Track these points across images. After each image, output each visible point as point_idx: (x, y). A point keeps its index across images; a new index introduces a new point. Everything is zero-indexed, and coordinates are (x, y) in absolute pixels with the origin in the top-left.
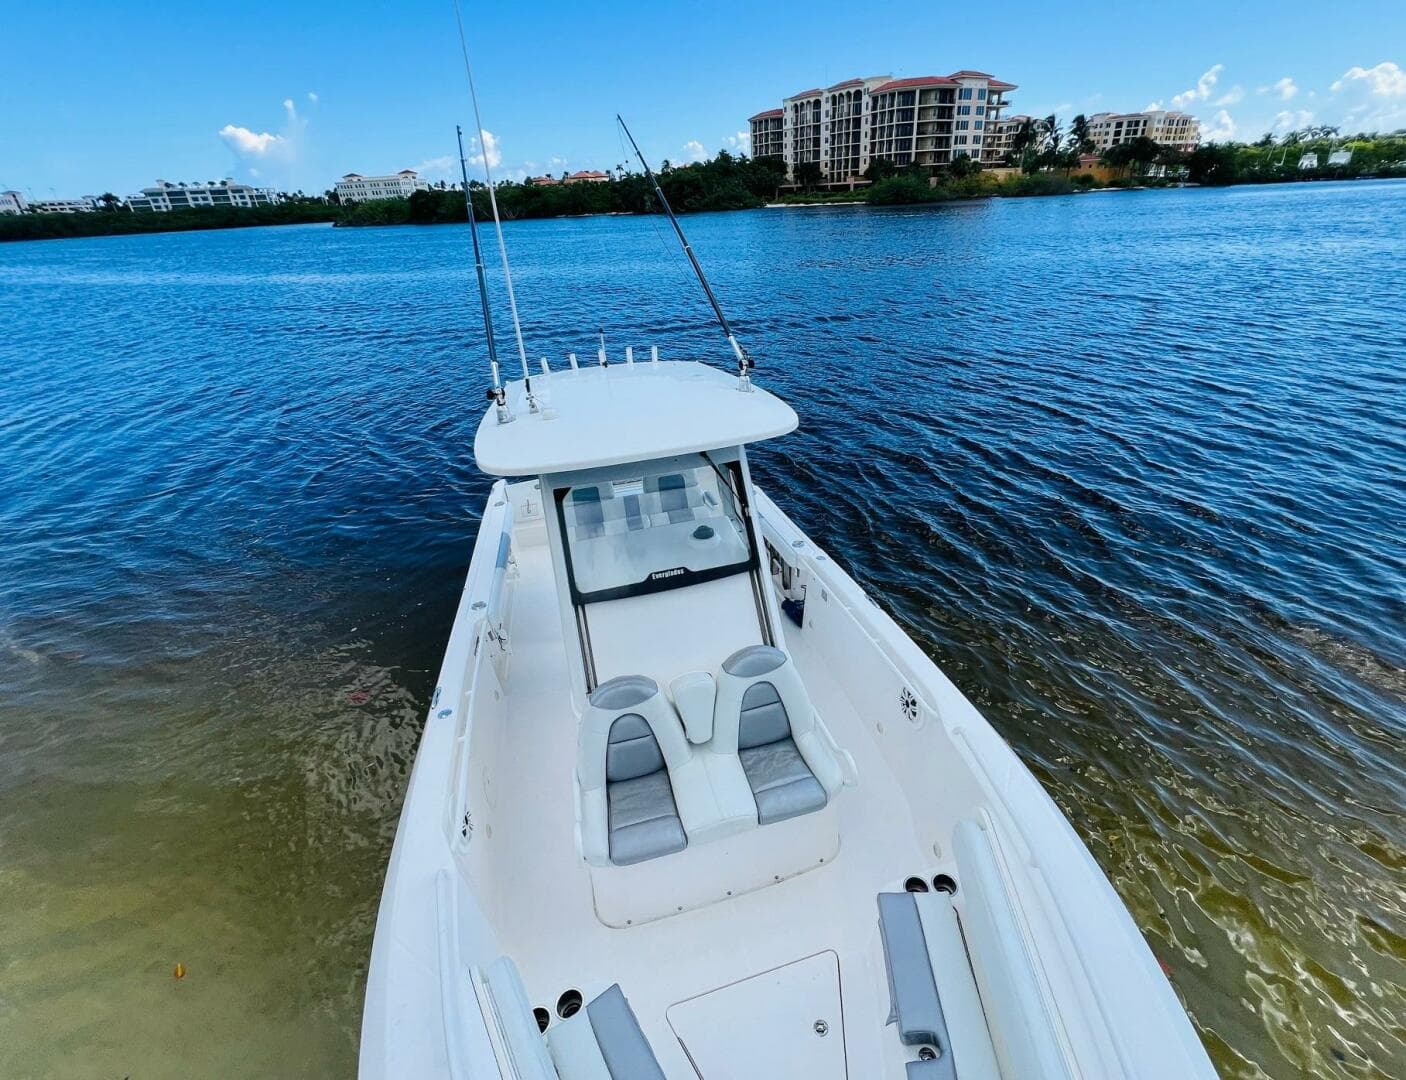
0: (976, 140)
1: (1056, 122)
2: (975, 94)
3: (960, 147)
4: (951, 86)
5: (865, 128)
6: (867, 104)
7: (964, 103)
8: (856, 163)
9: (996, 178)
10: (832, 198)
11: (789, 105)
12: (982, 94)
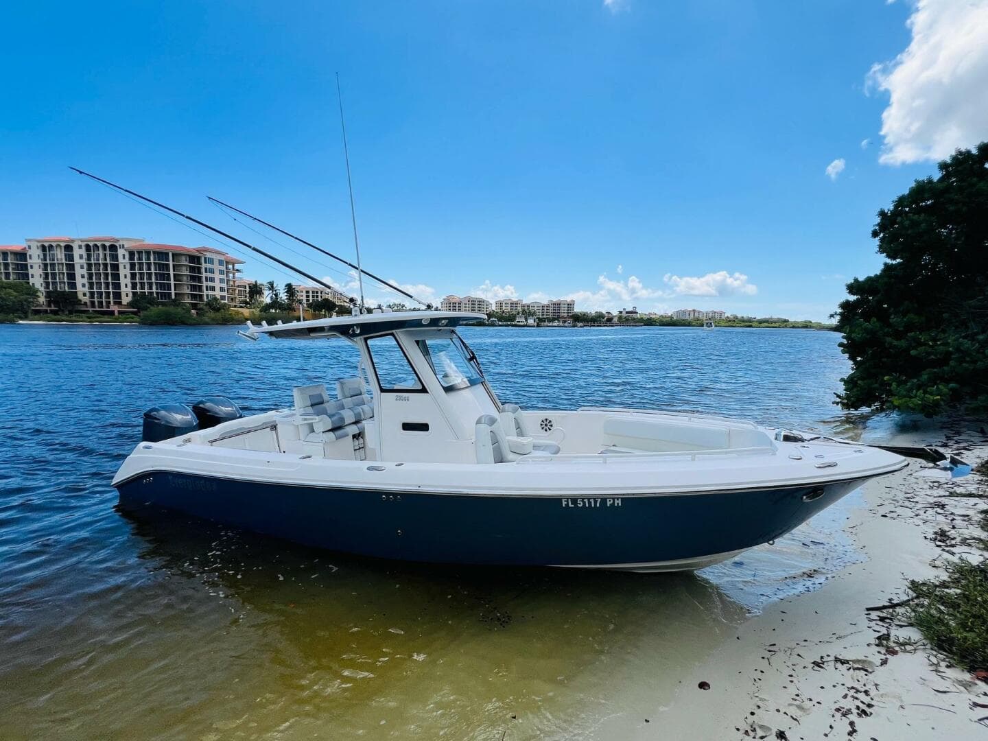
0: (222, 289)
1: (275, 285)
2: (216, 262)
3: (211, 293)
4: (199, 255)
5: (124, 271)
6: (124, 255)
7: (209, 266)
8: (118, 295)
9: (242, 313)
10: (98, 319)
11: (34, 245)
12: (221, 263)
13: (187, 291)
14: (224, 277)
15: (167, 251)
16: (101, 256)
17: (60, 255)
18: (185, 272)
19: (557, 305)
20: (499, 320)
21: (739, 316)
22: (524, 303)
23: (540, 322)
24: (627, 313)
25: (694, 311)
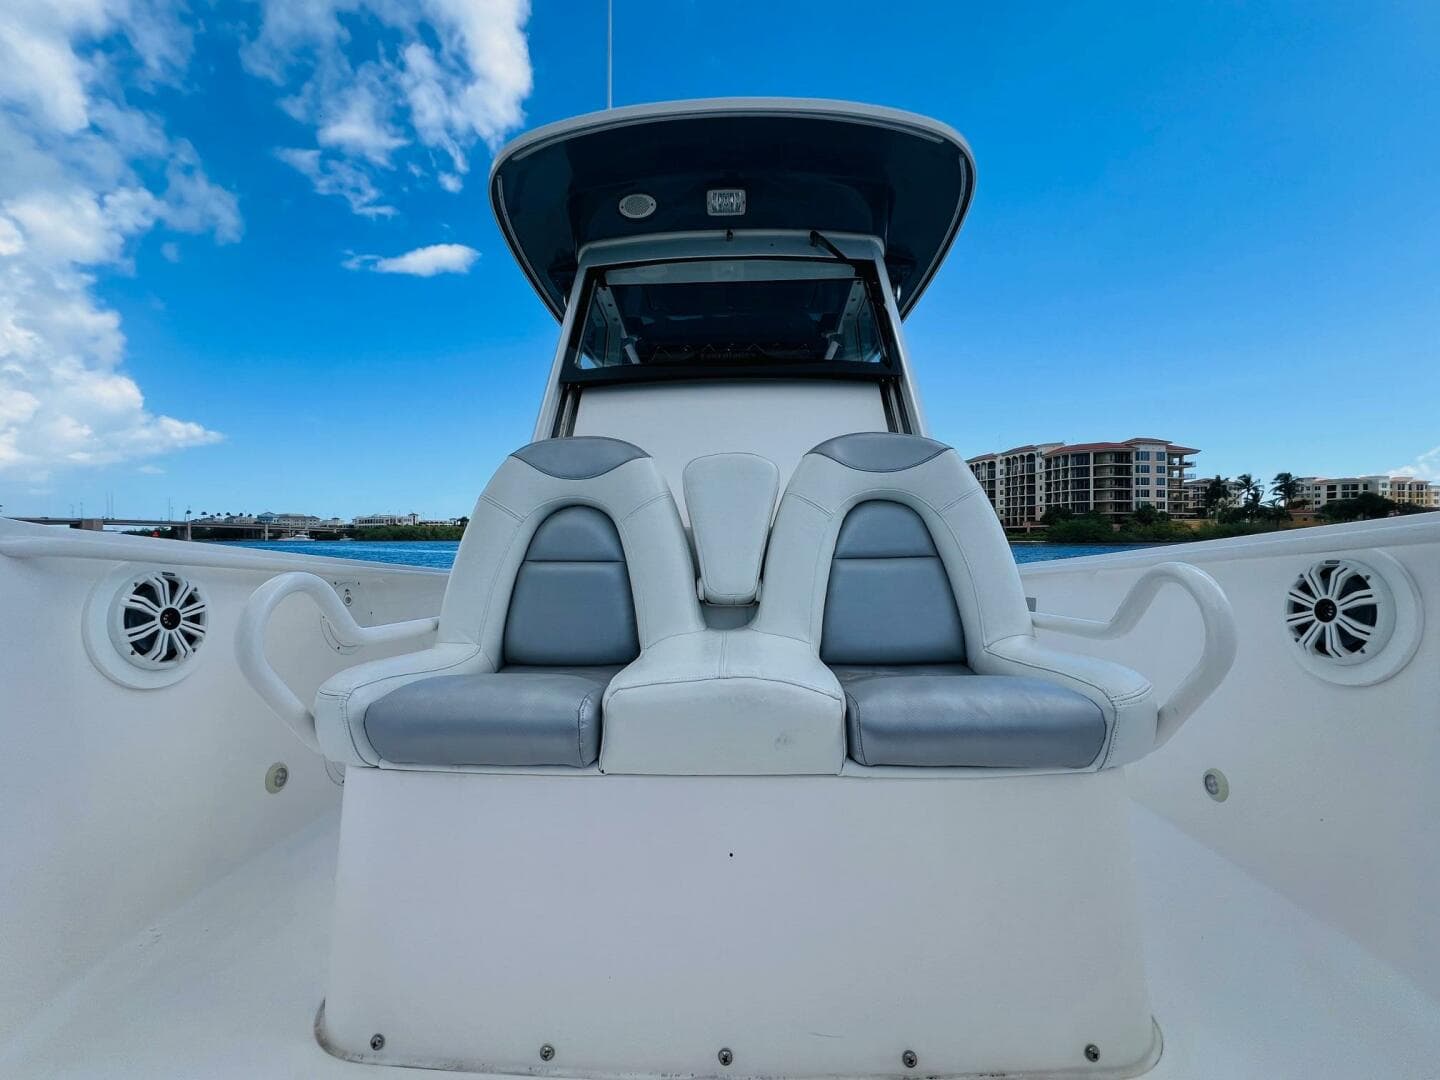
0: (1160, 494)
1: (1253, 480)
2: (1153, 457)
3: (1143, 499)
4: (1129, 450)
5: (1040, 482)
6: (1041, 464)
7: (1142, 463)
8: (1032, 511)
9: (1189, 527)
12: (1160, 456)
13: (1109, 499)
14: (1165, 476)
15: (1086, 451)
16: (1019, 469)
18: (1109, 474)
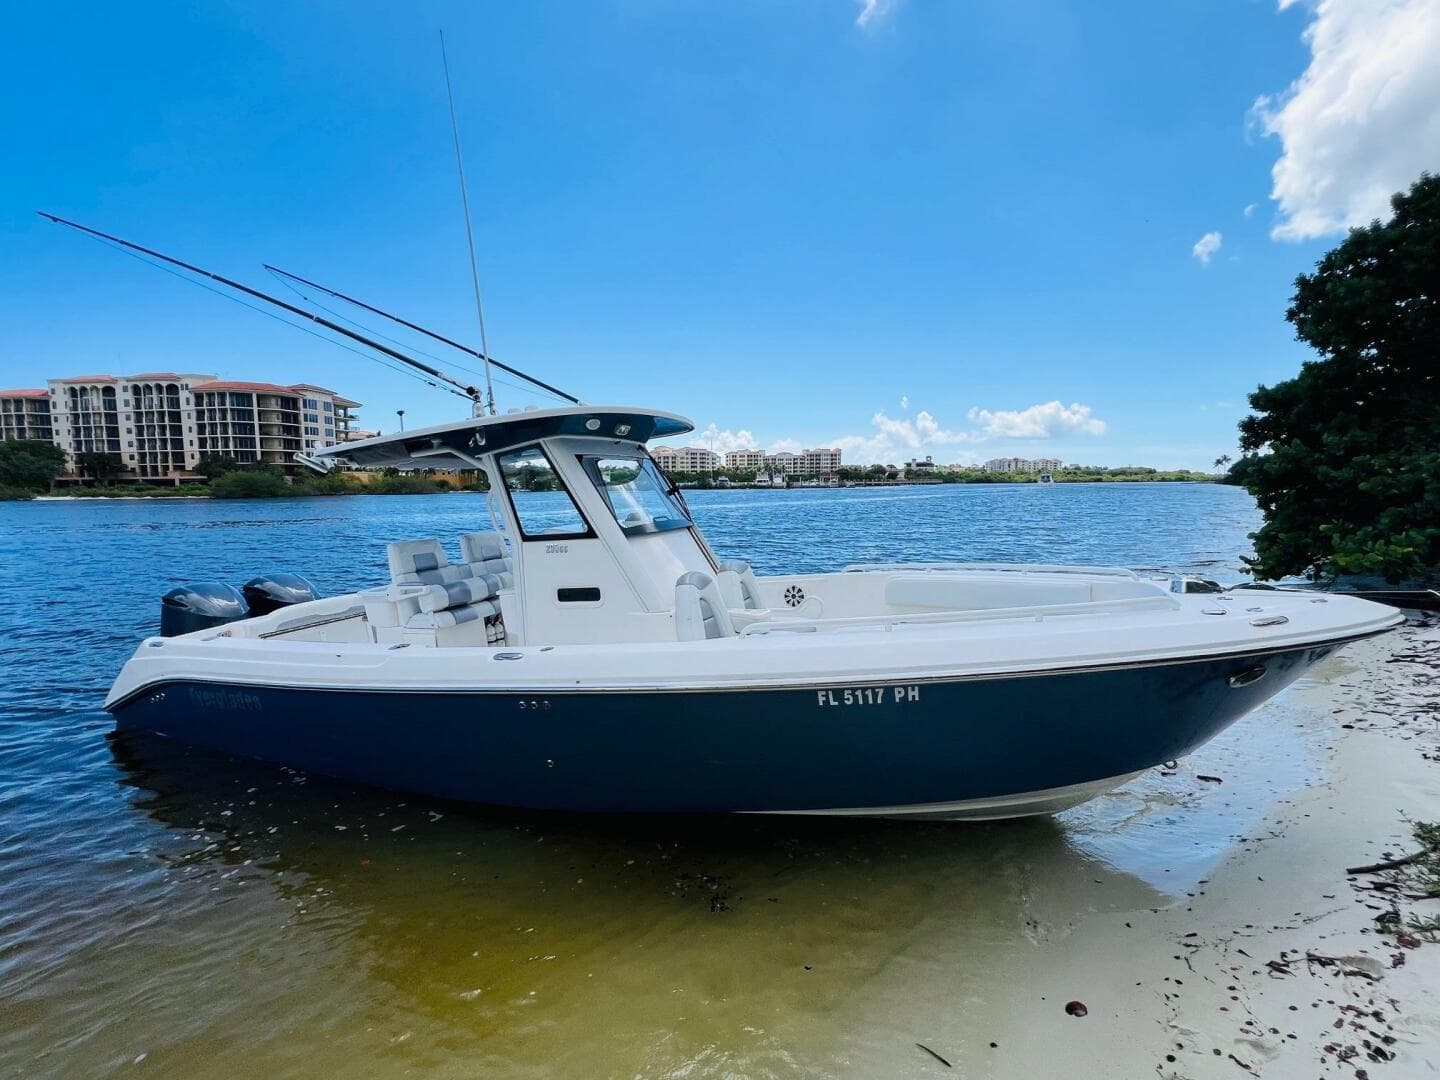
2: (320, 406)
4: (294, 395)
5: (188, 422)
6: (188, 400)
7: (310, 411)
8: (179, 457)
9: (358, 479)
10: (152, 492)
11: (60, 388)
12: (327, 406)
13: (278, 448)
14: (332, 427)
15: (249, 391)
16: (156, 401)
17: (96, 402)
18: (276, 421)
19: (815, 457)
20: (731, 481)
21: (1083, 466)
22: (767, 454)
23: (792, 481)
24: (918, 465)
25: (1016, 460)
